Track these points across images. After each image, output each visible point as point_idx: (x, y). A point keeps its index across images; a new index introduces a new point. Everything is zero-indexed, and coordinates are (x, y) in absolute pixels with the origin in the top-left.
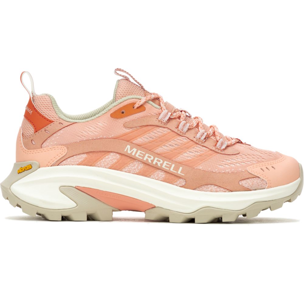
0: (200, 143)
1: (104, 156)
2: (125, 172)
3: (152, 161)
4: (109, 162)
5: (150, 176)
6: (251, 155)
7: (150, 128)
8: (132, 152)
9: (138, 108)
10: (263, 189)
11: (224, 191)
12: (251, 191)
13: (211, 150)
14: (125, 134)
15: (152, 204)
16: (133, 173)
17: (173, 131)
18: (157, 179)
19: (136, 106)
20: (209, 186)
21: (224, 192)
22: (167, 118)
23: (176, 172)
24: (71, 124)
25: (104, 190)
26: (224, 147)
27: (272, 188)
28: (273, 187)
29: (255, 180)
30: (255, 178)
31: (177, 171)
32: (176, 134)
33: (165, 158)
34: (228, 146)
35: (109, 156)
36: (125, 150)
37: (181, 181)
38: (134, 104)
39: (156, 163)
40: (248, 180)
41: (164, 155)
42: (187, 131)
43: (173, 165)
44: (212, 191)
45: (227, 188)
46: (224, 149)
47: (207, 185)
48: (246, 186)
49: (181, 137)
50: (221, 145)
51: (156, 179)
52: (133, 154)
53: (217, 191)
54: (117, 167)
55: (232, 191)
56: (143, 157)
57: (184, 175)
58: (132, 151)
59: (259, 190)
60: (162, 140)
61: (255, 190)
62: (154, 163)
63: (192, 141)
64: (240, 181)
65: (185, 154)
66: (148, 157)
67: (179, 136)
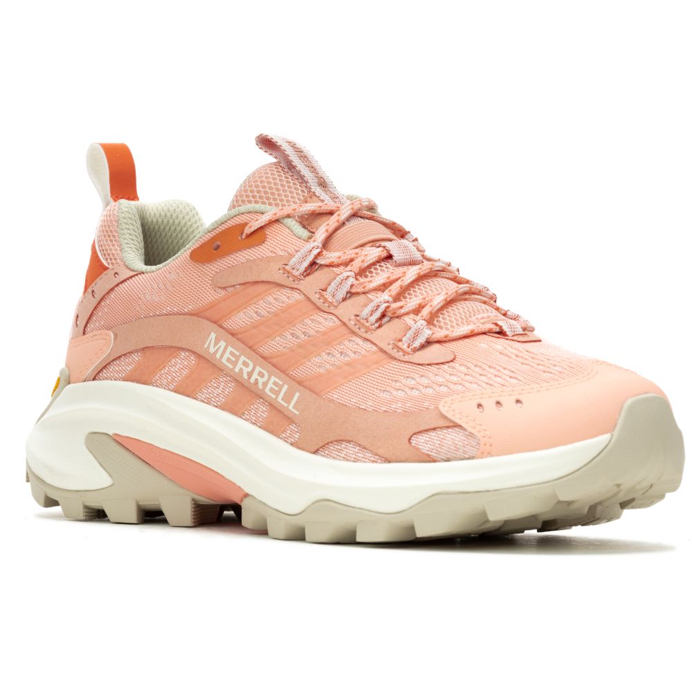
0: (362, 332)
1: (169, 359)
2: (202, 401)
3: (250, 374)
4: (174, 374)
5: (243, 414)
6: (498, 368)
7: (261, 288)
8: (217, 351)
9: (249, 236)
10: (468, 459)
11: (372, 459)
12: (434, 461)
13: (382, 350)
14: (212, 306)
15: (239, 487)
16: (215, 404)
17: (308, 299)
18: (253, 421)
19: (248, 230)
20: (343, 446)
21: (373, 462)
22: (306, 264)
23: (286, 405)
24: (134, 276)
25: (162, 447)
26: (417, 344)
27: (492, 456)
28: (498, 455)
29: (452, 437)
30: (450, 430)
31: (289, 403)
32: (311, 307)
33: (275, 367)
34: (429, 343)
35: (177, 359)
36: (206, 346)
37: (293, 428)
38: (246, 224)
39: (257, 379)
40: (433, 434)
41: (274, 361)
42: (344, 299)
43: (285, 387)
44: (347, 460)
45: (381, 452)
46: (415, 350)
47: (339, 441)
48: (425, 448)
49: (322, 314)
50: (414, 338)
51: (252, 423)
52: (218, 356)
53: (356, 460)
54: (187, 389)
55: (389, 462)
56: (235, 364)
57: (297, 413)
58: (218, 346)
59: (457, 460)
60: (282, 321)
61: (448, 460)
62: (252, 380)
63: (344, 324)
64: (415, 434)
65: (318, 360)
66: (245, 364)
67: (317, 311)
